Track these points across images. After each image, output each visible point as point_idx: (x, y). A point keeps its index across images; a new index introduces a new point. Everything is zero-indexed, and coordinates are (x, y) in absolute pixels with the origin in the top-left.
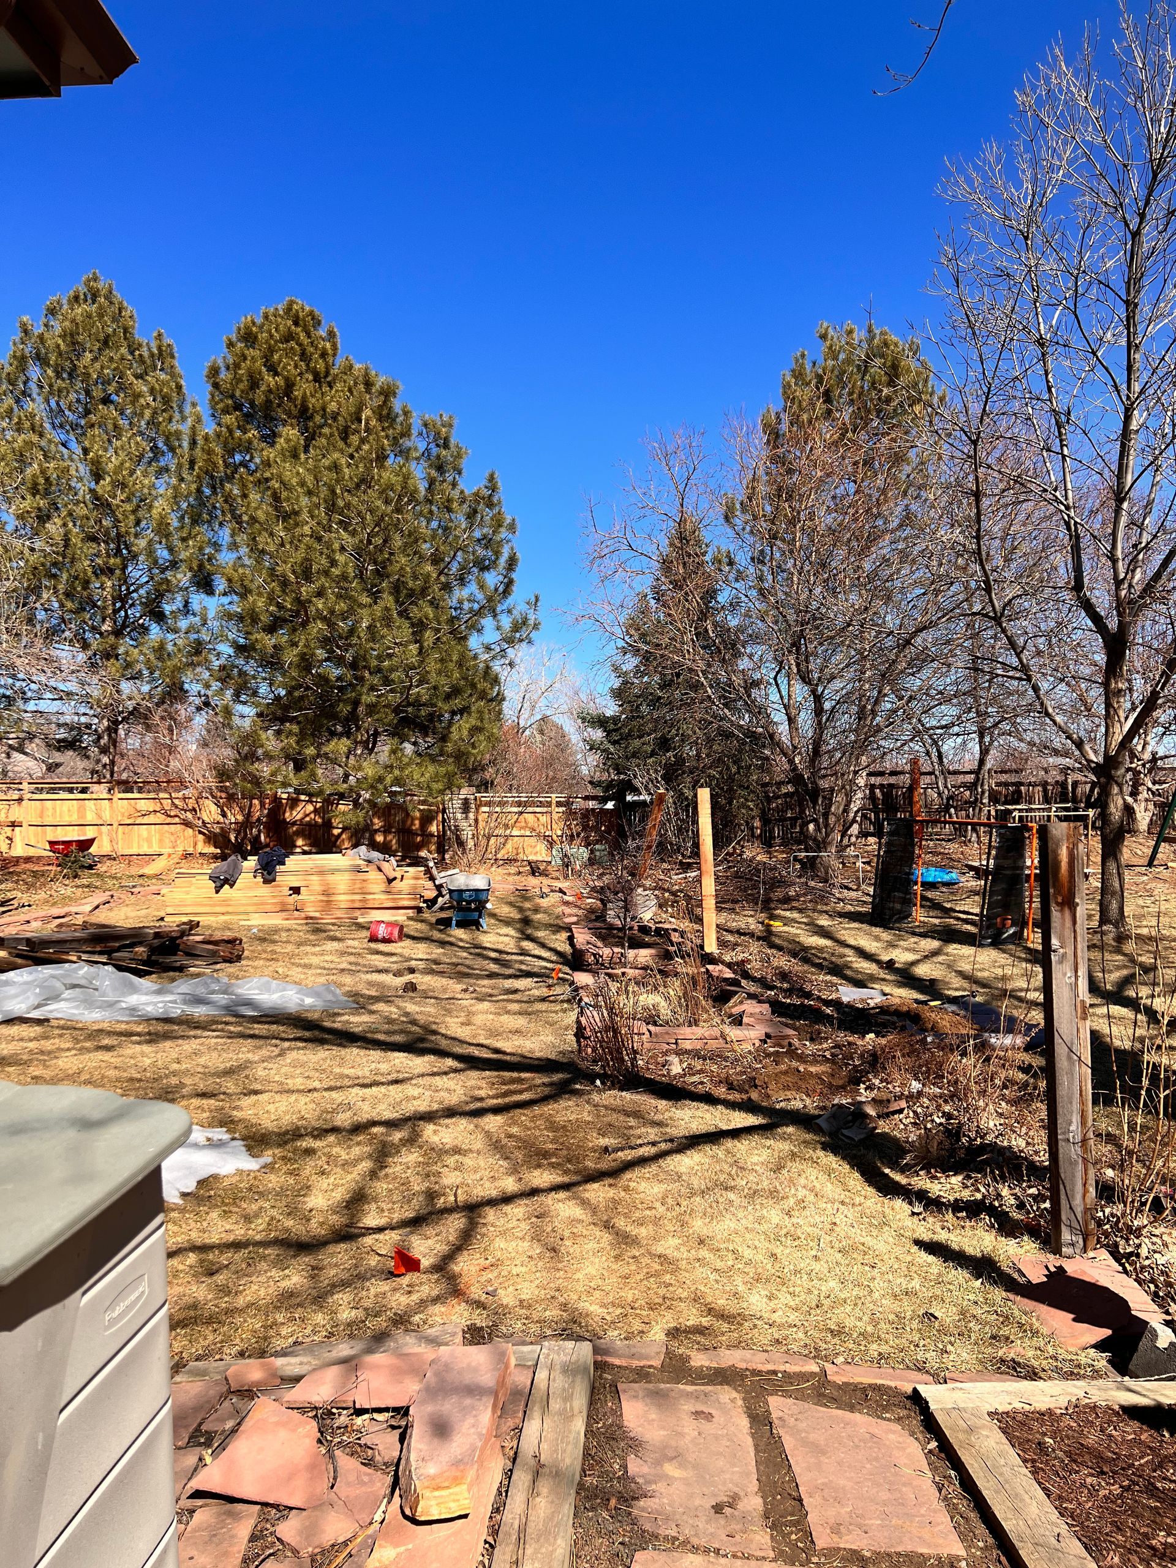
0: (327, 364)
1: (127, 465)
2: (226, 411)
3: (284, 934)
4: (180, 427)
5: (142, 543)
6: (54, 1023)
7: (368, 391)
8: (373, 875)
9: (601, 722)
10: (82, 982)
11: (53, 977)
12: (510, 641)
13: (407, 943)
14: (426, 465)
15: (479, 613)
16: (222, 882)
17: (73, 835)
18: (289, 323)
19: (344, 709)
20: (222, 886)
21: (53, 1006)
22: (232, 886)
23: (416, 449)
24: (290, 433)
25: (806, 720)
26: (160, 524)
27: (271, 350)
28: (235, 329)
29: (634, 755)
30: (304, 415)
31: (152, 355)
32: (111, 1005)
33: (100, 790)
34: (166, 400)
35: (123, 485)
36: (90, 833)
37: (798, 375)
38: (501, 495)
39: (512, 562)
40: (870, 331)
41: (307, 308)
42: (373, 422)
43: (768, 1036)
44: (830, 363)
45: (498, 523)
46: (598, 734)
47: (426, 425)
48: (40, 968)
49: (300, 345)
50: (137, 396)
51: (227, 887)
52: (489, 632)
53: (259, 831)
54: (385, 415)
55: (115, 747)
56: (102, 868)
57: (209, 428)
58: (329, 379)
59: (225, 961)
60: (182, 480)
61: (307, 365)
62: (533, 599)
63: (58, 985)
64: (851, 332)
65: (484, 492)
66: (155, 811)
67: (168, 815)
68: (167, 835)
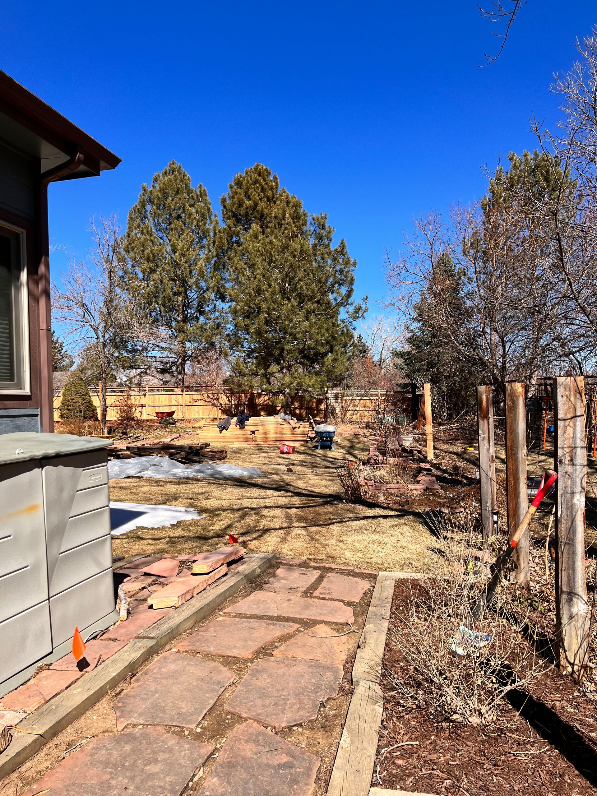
0: (273, 193)
1: (186, 246)
2: (229, 218)
3: (246, 450)
4: (209, 227)
5: (193, 280)
6: (145, 478)
7: (288, 206)
8: (286, 426)
9: (401, 355)
10: (157, 464)
11: (145, 461)
12: (355, 318)
13: (296, 454)
14: (314, 237)
15: (339, 306)
16: (223, 428)
17: (167, 410)
18: (256, 175)
19: (276, 352)
20: (222, 430)
21: (145, 472)
22: (226, 430)
23: (310, 231)
24: (255, 227)
26: (200, 272)
27: (248, 189)
28: (233, 180)
29: (418, 371)
30: (262, 217)
31: (197, 195)
32: (167, 472)
33: (178, 390)
34: (203, 215)
35: (184, 255)
36: (173, 409)
37: (499, 180)
38: (347, 250)
39: (352, 280)
40: (536, 154)
41: (264, 167)
42: (290, 220)
43: (427, 488)
44: (516, 171)
45: (347, 263)
46: (400, 361)
47: (313, 219)
48: (141, 458)
49: (261, 185)
50: (190, 215)
51: (224, 430)
52: (343, 315)
53: (244, 408)
54: (296, 217)
55: (184, 371)
56: (178, 424)
57: (222, 226)
58: (274, 199)
59: (218, 459)
60: (210, 251)
61: (264, 194)
62: (365, 297)
63: (148, 464)
64: (526, 155)
65: (339, 249)
66: (201, 400)
67: (206, 402)
68: (206, 410)
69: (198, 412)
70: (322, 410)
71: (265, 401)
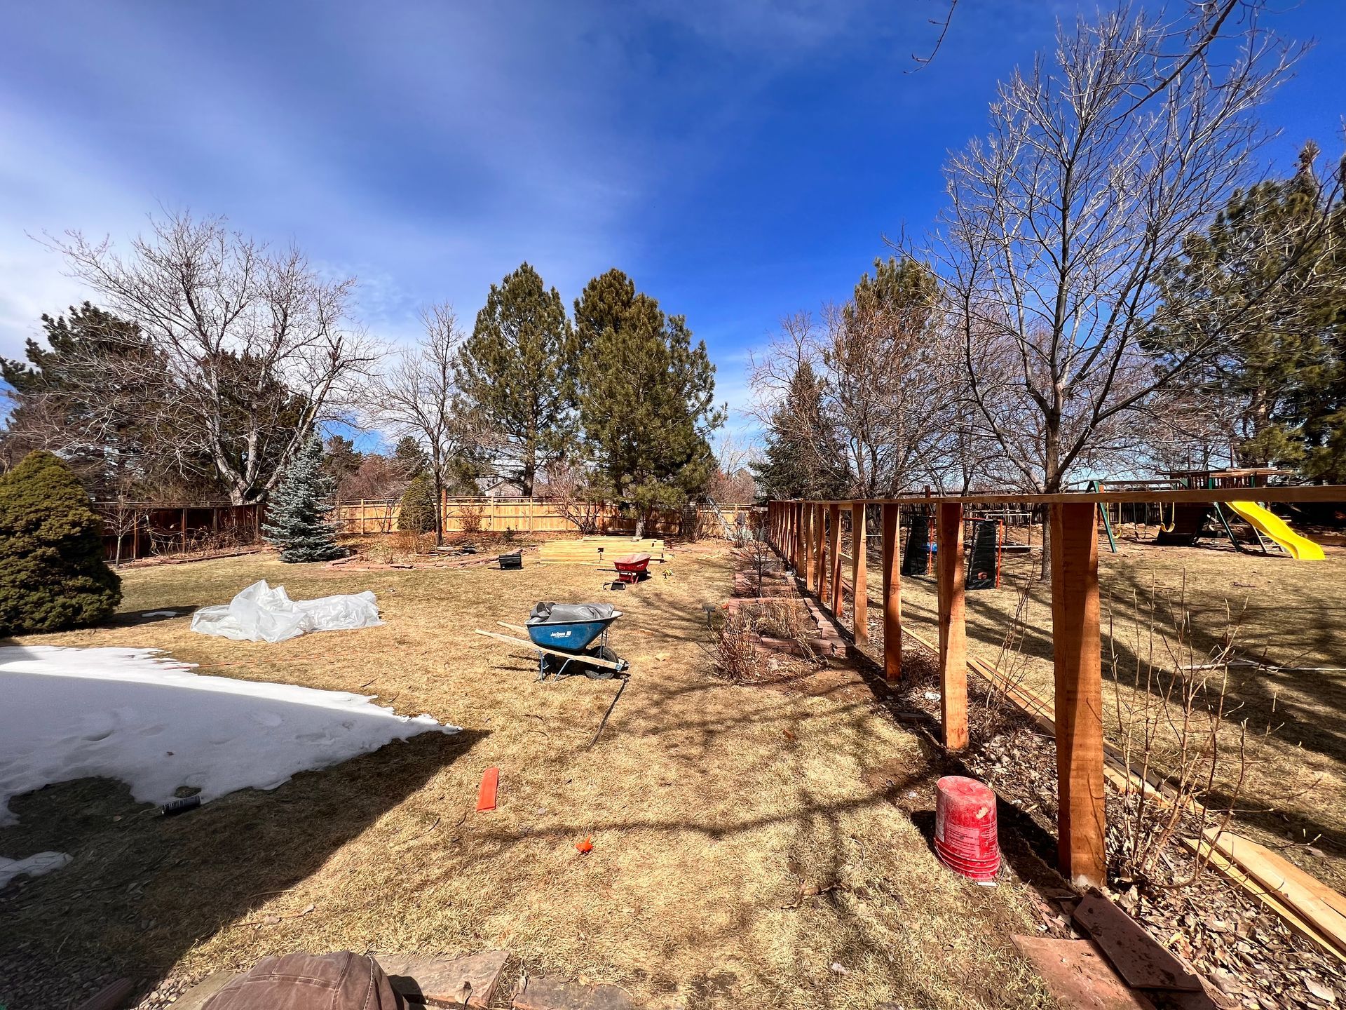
0: (628, 297)
2: (582, 322)
4: (561, 331)
7: (643, 307)
9: (759, 467)
12: (714, 427)
14: (671, 340)
15: (697, 412)
18: (611, 279)
23: (667, 332)
24: (609, 329)
25: (867, 465)
27: (602, 292)
28: (587, 283)
30: (616, 320)
31: (549, 298)
33: (526, 501)
34: (555, 318)
37: (865, 287)
38: (707, 352)
39: (712, 384)
40: (903, 260)
41: (620, 271)
42: (646, 320)
44: (881, 278)
45: (706, 366)
46: (759, 473)
47: (671, 321)
49: (616, 289)
50: (541, 317)
52: (701, 422)
54: (653, 317)
56: (523, 537)
57: (575, 329)
58: (630, 304)
61: (619, 298)
62: (724, 405)
64: (892, 262)
65: (699, 351)
66: (552, 511)
67: (557, 513)
68: (554, 522)
69: (546, 524)
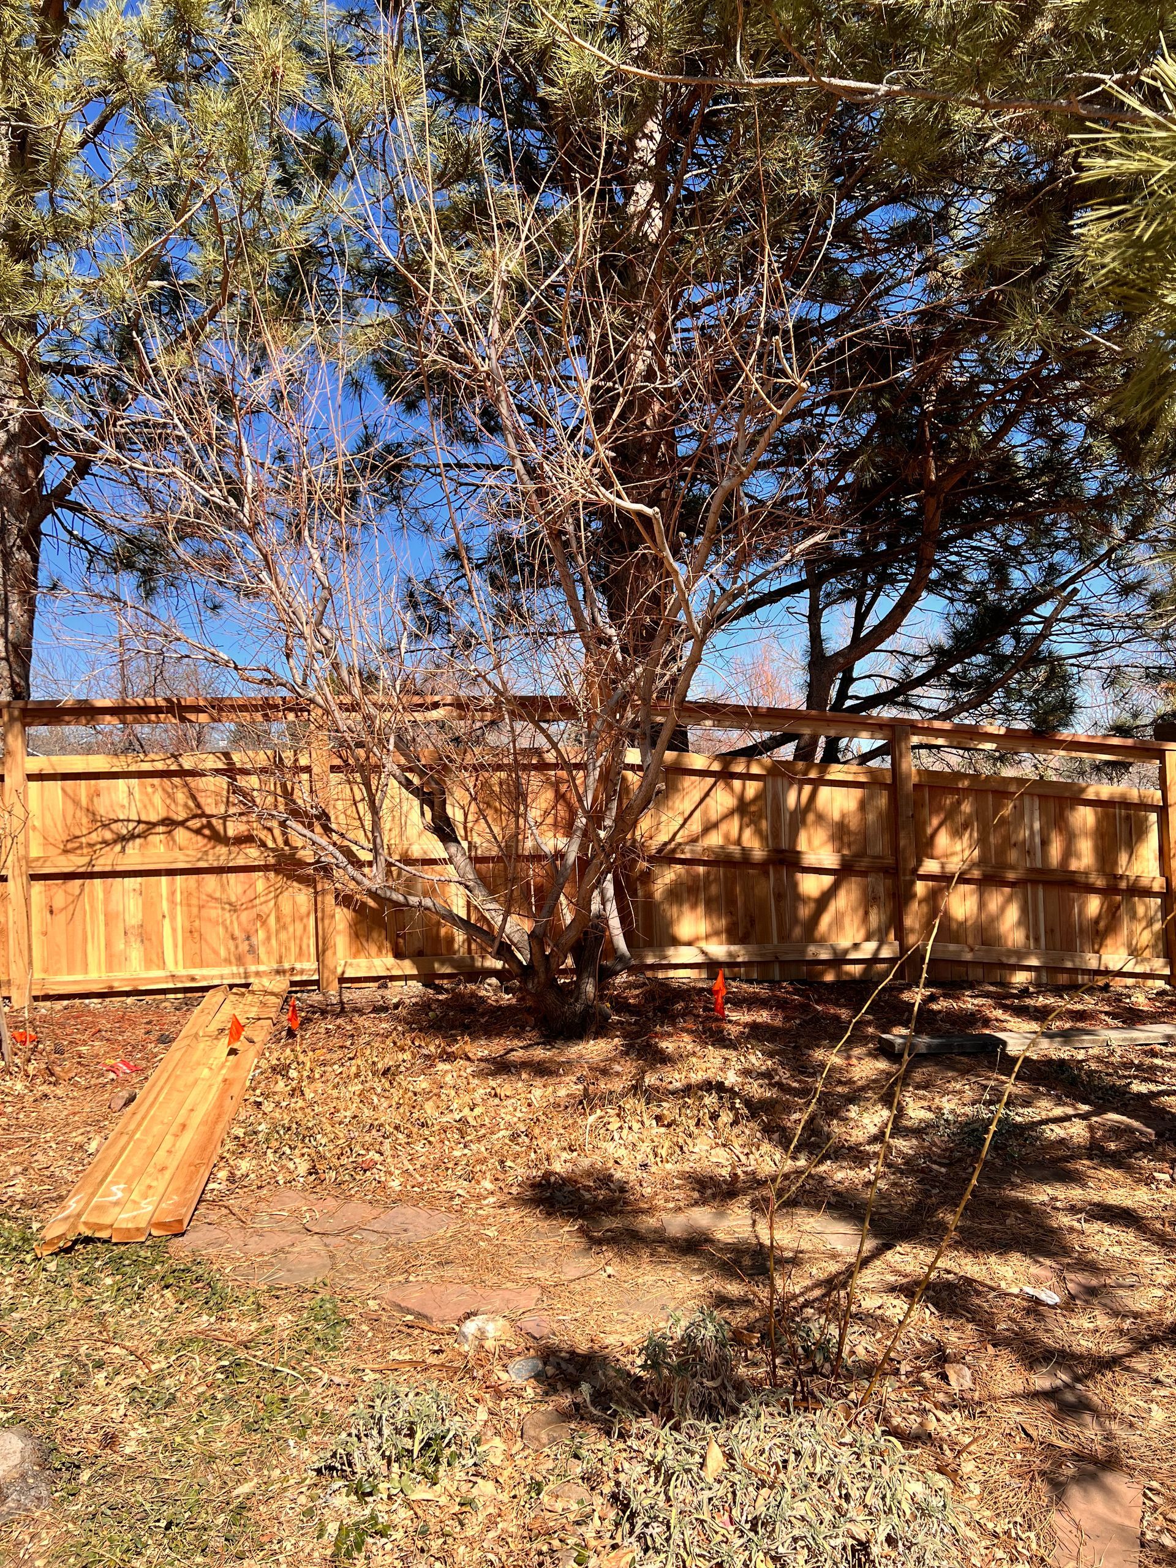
66: (169, 823)
67: (218, 838)
68: (214, 912)
69: (147, 935)
70: (1147, 893)
71: (709, 827)
